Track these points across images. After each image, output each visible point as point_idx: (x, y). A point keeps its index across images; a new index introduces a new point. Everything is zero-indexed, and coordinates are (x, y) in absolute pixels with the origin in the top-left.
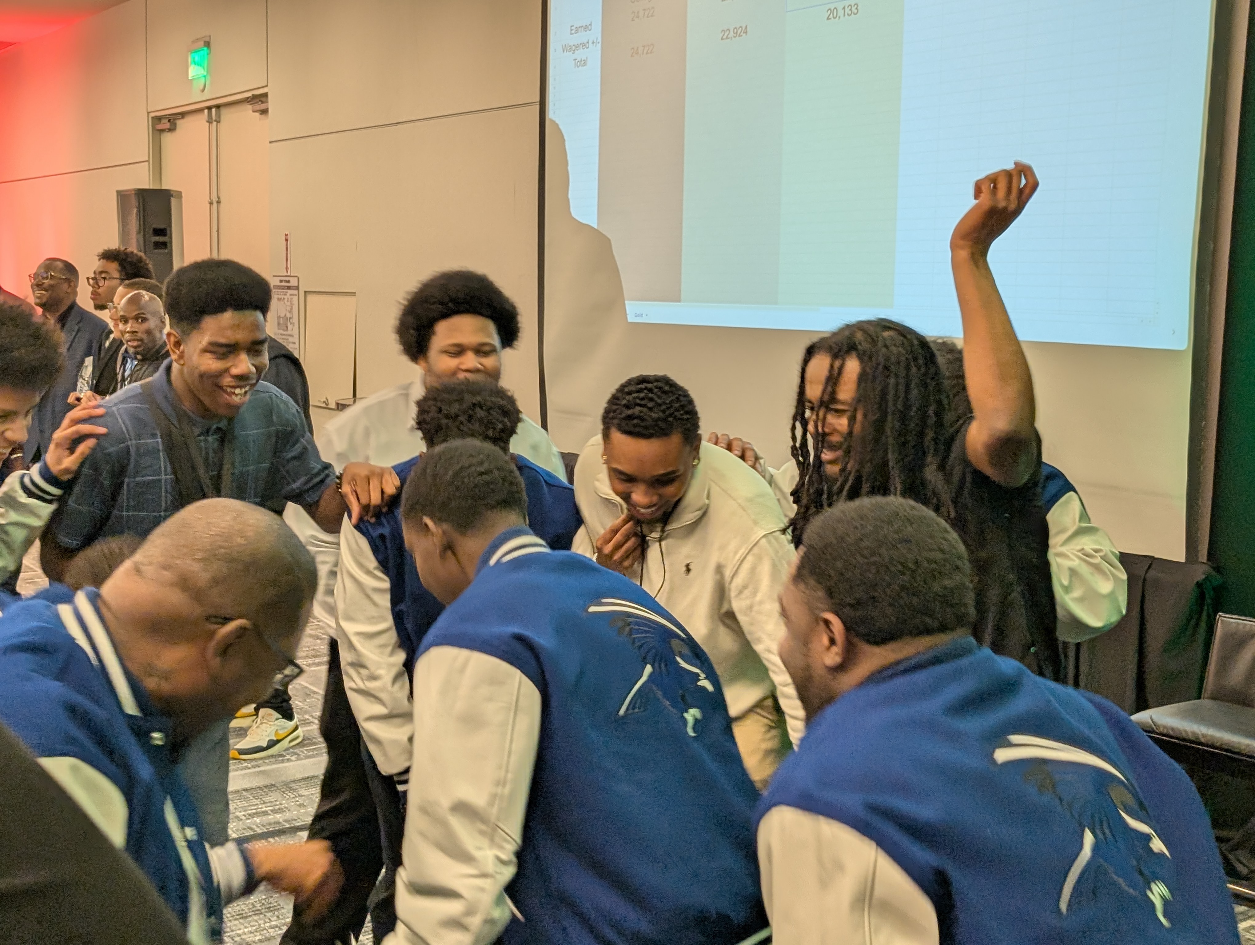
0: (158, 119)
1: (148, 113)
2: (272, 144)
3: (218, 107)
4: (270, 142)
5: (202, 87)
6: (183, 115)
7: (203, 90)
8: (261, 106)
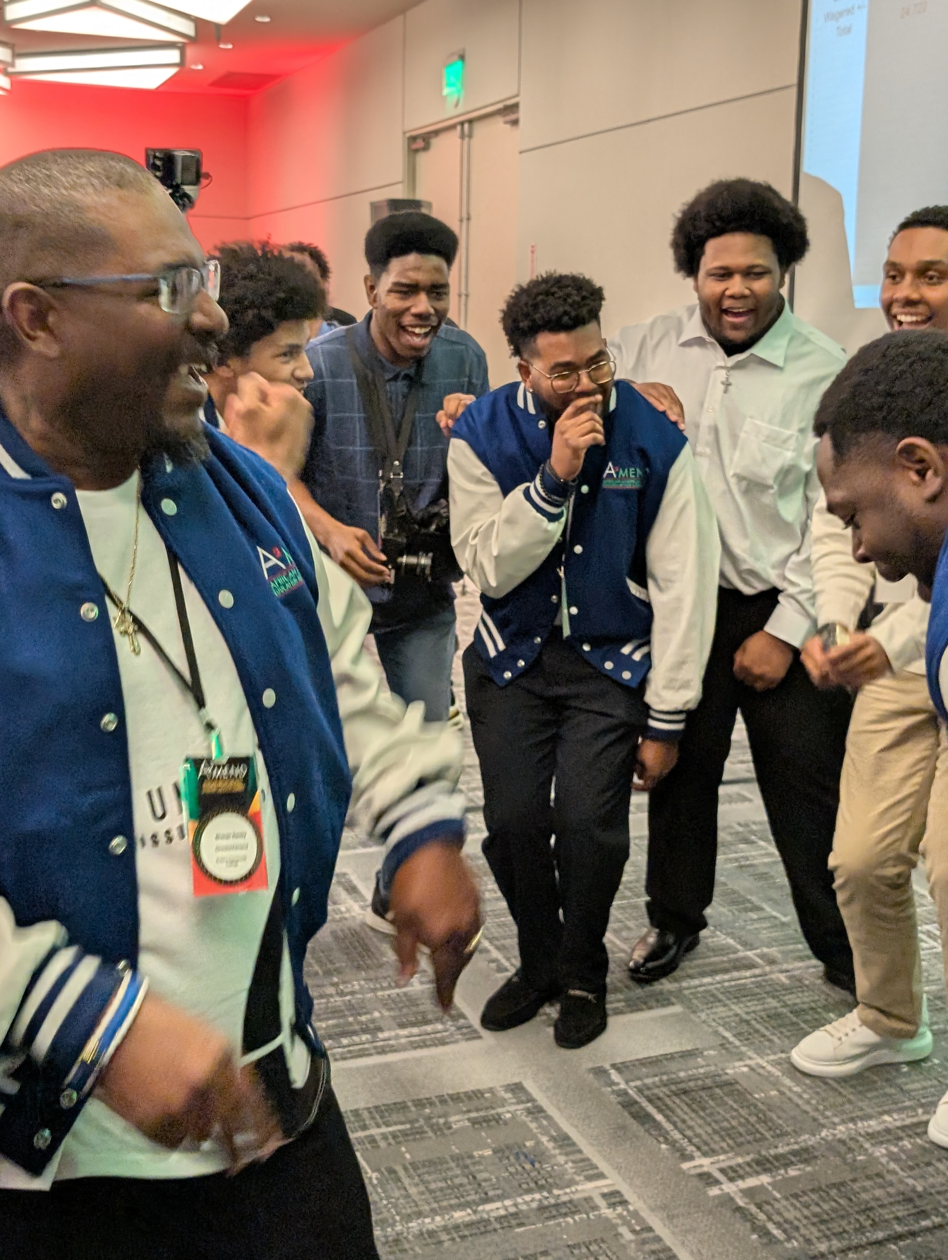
0: (413, 139)
1: (404, 133)
2: (523, 154)
3: (470, 121)
4: (521, 152)
5: (454, 102)
6: (436, 133)
7: (457, 105)
8: (513, 117)
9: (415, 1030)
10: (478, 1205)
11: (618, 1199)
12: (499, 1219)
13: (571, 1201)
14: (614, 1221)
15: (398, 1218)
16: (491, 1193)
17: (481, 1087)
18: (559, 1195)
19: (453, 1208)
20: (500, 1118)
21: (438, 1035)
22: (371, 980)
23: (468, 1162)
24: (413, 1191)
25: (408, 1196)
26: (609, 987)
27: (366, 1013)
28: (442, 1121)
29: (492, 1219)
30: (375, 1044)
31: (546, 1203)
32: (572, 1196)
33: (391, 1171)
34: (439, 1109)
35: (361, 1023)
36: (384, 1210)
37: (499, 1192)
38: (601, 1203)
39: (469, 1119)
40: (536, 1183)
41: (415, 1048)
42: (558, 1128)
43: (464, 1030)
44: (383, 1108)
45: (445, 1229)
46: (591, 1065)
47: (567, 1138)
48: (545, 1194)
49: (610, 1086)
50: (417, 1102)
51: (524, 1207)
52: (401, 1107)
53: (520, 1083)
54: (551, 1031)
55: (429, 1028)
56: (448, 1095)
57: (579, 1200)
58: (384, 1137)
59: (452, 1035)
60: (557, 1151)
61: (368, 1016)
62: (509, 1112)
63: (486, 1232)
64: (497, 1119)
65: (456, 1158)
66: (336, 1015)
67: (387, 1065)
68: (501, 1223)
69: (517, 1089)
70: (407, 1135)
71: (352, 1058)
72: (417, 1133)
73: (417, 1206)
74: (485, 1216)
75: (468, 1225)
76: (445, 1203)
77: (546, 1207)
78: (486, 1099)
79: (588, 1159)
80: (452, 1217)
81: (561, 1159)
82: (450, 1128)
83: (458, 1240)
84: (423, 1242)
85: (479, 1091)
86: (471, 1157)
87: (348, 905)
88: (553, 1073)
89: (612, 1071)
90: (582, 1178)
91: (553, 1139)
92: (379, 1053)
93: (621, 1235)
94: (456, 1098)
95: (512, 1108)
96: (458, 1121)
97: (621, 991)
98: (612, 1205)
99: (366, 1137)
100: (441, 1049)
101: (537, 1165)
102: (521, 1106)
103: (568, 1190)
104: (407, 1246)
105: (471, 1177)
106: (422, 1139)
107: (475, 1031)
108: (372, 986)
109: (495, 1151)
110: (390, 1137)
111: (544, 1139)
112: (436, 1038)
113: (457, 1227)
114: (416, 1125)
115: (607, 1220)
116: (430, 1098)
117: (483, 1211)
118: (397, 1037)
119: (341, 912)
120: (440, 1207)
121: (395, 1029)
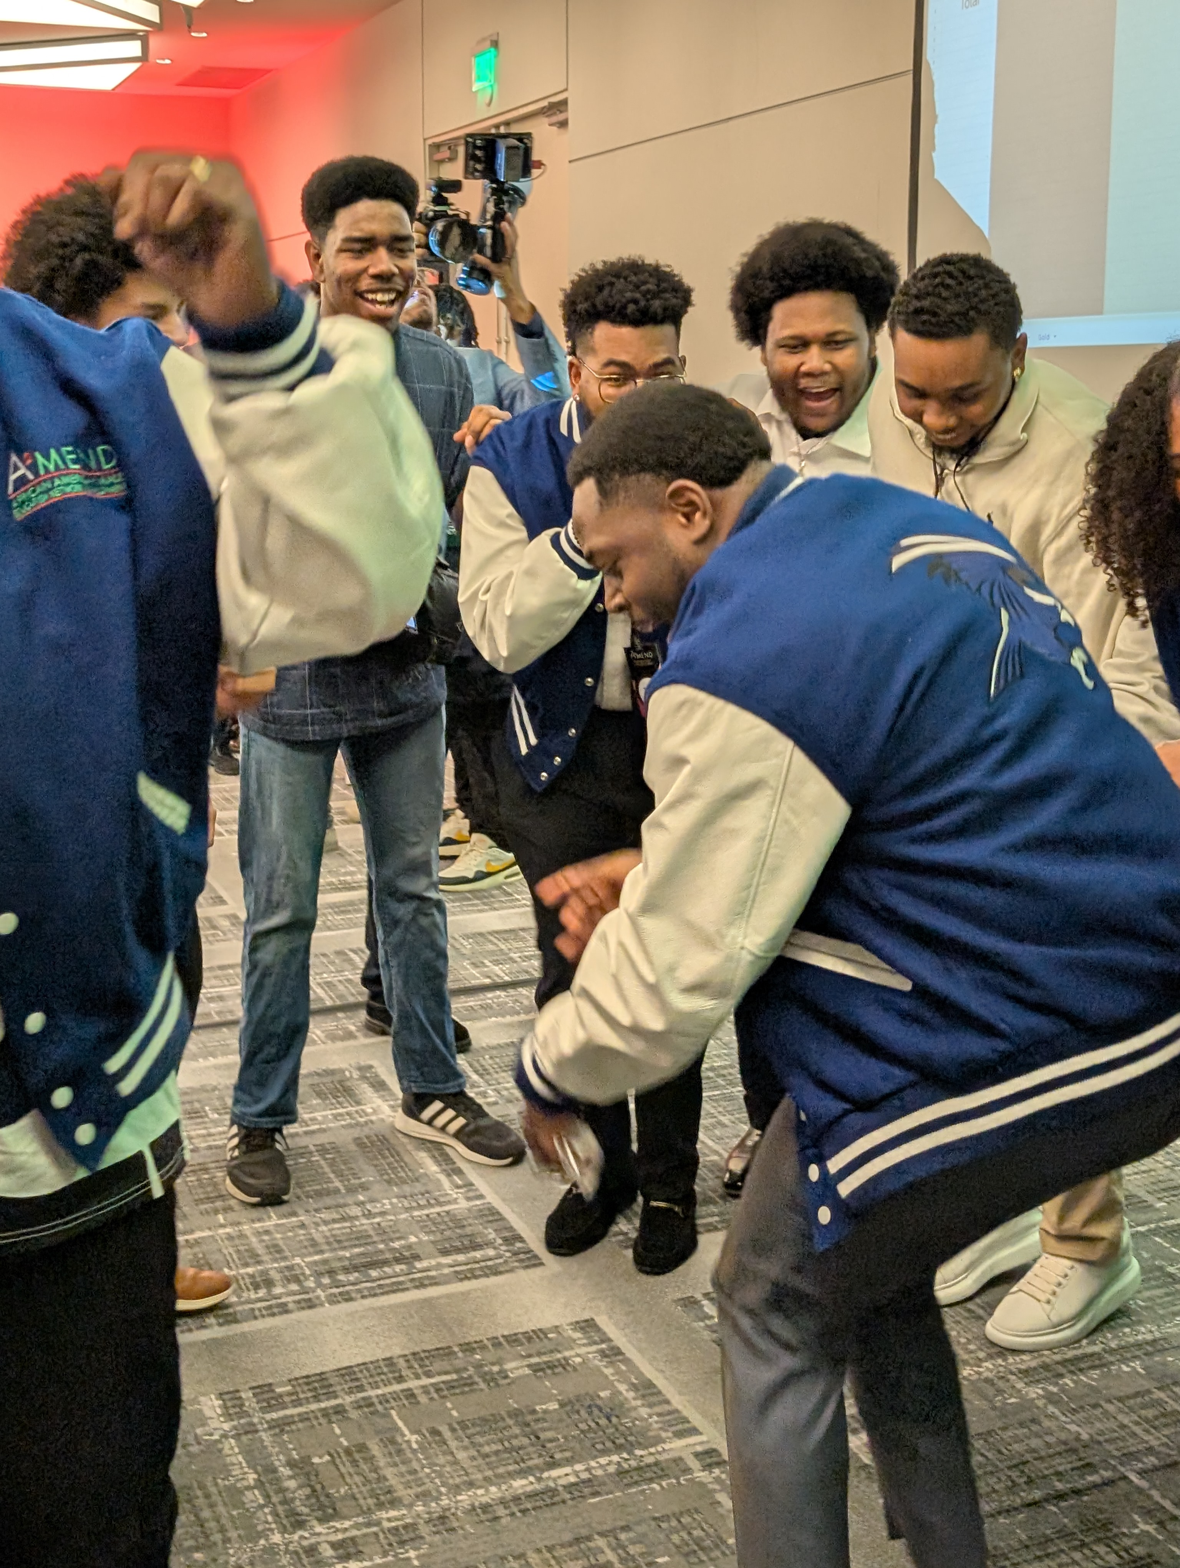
0: (437, 147)
1: (425, 140)
2: (574, 164)
3: (508, 124)
4: (571, 162)
5: (487, 101)
7: (489, 104)
8: (560, 117)
9: (461, 1258)
10: (542, 1471)
11: (715, 1459)
12: (569, 1487)
13: (656, 1464)
14: (711, 1486)
15: (443, 1490)
16: (558, 1456)
17: (545, 1324)
18: (642, 1456)
19: (512, 1475)
20: (568, 1364)
21: (490, 1263)
22: (405, 1197)
23: (529, 1418)
24: (461, 1455)
25: (456, 1462)
26: (699, 1197)
27: (399, 1239)
28: (496, 1369)
29: (560, 1489)
30: (411, 1276)
31: (626, 1466)
32: (658, 1457)
33: (435, 1432)
34: (492, 1354)
35: (394, 1250)
36: (427, 1480)
37: (568, 1454)
38: (694, 1463)
39: (529, 1366)
40: (614, 1443)
41: (461, 1280)
42: (639, 1374)
43: (522, 1256)
44: (423, 1355)
45: (503, 1502)
46: (679, 1295)
47: (650, 1385)
48: (625, 1455)
49: (702, 1320)
50: (465, 1347)
51: (599, 1472)
52: (446, 1352)
53: (593, 1319)
54: (629, 1253)
55: (478, 1254)
56: (503, 1336)
57: (667, 1460)
58: (425, 1389)
59: (506, 1262)
60: (639, 1402)
61: (403, 1242)
62: (578, 1355)
63: (553, 1504)
64: (564, 1364)
65: (515, 1414)
66: (363, 1241)
67: (427, 1301)
68: (571, 1493)
69: (588, 1326)
70: (453, 1387)
71: (382, 1294)
72: (465, 1385)
73: (467, 1474)
74: (552, 1484)
75: (530, 1496)
76: (501, 1470)
77: (627, 1472)
78: (550, 1339)
79: (677, 1411)
80: (511, 1487)
81: (644, 1412)
82: (506, 1377)
83: (519, 1514)
84: (476, 1518)
85: (540, 1330)
86: (534, 1412)
87: (374, 1106)
88: (633, 1306)
89: (705, 1302)
90: (670, 1434)
91: (634, 1387)
92: (417, 1287)
93: (719, 1503)
94: (512, 1340)
95: (583, 1350)
96: (516, 1368)
97: (715, 1203)
98: (708, 1467)
99: (403, 1391)
100: (493, 1280)
101: (614, 1420)
102: (594, 1348)
103: (652, 1450)
104: (455, 1524)
105: (532, 1437)
106: (472, 1391)
107: (536, 1257)
108: (406, 1204)
109: (562, 1405)
110: (432, 1390)
111: (622, 1388)
112: (487, 1267)
113: (516, 1499)
114: (465, 1375)
115: (702, 1485)
116: (481, 1341)
117: (549, 1478)
118: (439, 1266)
119: (367, 1115)
120: (496, 1476)
121: (435, 1257)
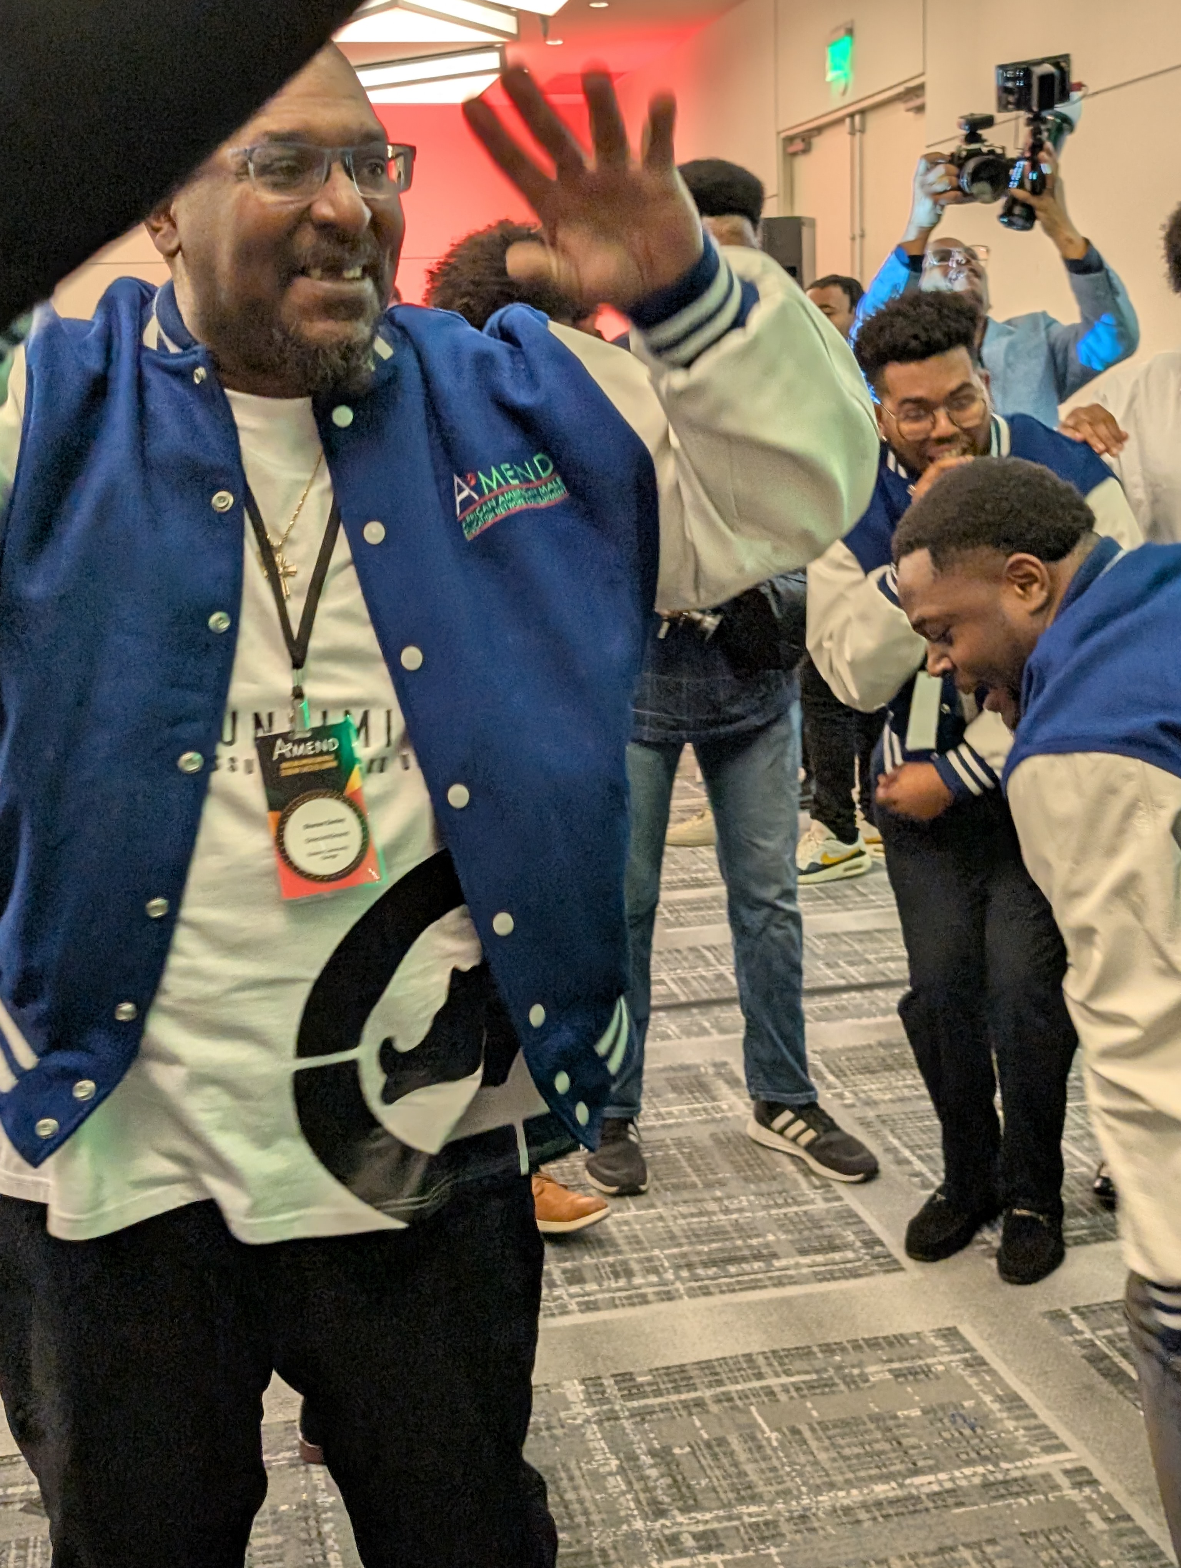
0: (790, 140)
1: (779, 133)
3: (863, 112)
5: (841, 89)
6: (819, 130)
7: (844, 92)
8: (917, 102)
9: (819, 1258)
10: (905, 1477)
11: (1085, 1478)
12: (933, 1496)
13: (1024, 1478)
14: (1081, 1505)
15: (804, 1489)
16: (920, 1463)
17: (905, 1330)
18: (1008, 1470)
19: (873, 1479)
20: (930, 1371)
21: (849, 1265)
22: (762, 1195)
23: (891, 1423)
24: (822, 1456)
25: (816, 1463)
26: (1067, 1209)
27: (758, 1236)
28: (856, 1371)
29: (923, 1497)
30: (770, 1274)
31: (991, 1478)
32: (1024, 1471)
33: (795, 1431)
34: (853, 1357)
35: (750, 1247)
36: (786, 1478)
37: (931, 1462)
38: (1063, 1481)
39: (890, 1371)
40: (978, 1454)
41: (820, 1281)
42: (1005, 1387)
43: (882, 1260)
44: (782, 1353)
45: (865, 1506)
46: (1045, 1308)
47: (1016, 1398)
48: (990, 1467)
49: (1071, 1334)
50: (824, 1348)
51: (964, 1483)
52: (805, 1353)
53: (955, 1328)
54: (993, 1262)
55: (837, 1256)
56: (863, 1339)
57: (1035, 1476)
58: (785, 1389)
59: (865, 1265)
60: (1005, 1415)
61: (761, 1240)
62: (941, 1363)
63: (915, 1511)
64: (927, 1371)
65: (876, 1419)
66: (721, 1237)
67: (787, 1302)
68: (934, 1501)
69: (950, 1334)
70: (813, 1387)
71: (741, 1290)
72: (826, 1385)
73: (827, 1475)
74: (914, 1491)
75: (892, 1502)
76: (862, 1474)
77: (993, 1484)
78: (911, 1345)
79: (1044, 1426)
80: (872, 1491)
81: (1010, 1425)
82: (867, 1381)
83: (881, 1519)
84: (837, 1520)
85: (902, 1335)
86: (895, 1417)
87: (730, 1102)
88: (997, 1316)
89: (1074, 1316)
90: (1037, 1449)
91: (999, 1399)
92: (775, 1285)
93: (1089, 1523)
94: (873, 1343)
95: (946, 1359)
96: (877, 1372)
97: (1084, 1216)
98: (1078, 1485)
99: (762, 1388)
100: (852, 1283)
101: (979, 1431)
102: (958, 1357)
103: (1019, 1464)
104: (816, 1525)
105: (894, 1443)
106: (833, 1392)
107: (896, 1261)
108: (764, 1202)
109: (925, 1412)
110: (792, 1389)
111: (988, 1399)
112: (846, 1269)
113: (879, 1504)
114: (825, 1376)
115: (1072, 1503)
116: (841, 1343)
117: (911, 1485)
118: (797, 1266)
119: (723, 1111)
120: (857, 1478)
121: (793, 1257)
